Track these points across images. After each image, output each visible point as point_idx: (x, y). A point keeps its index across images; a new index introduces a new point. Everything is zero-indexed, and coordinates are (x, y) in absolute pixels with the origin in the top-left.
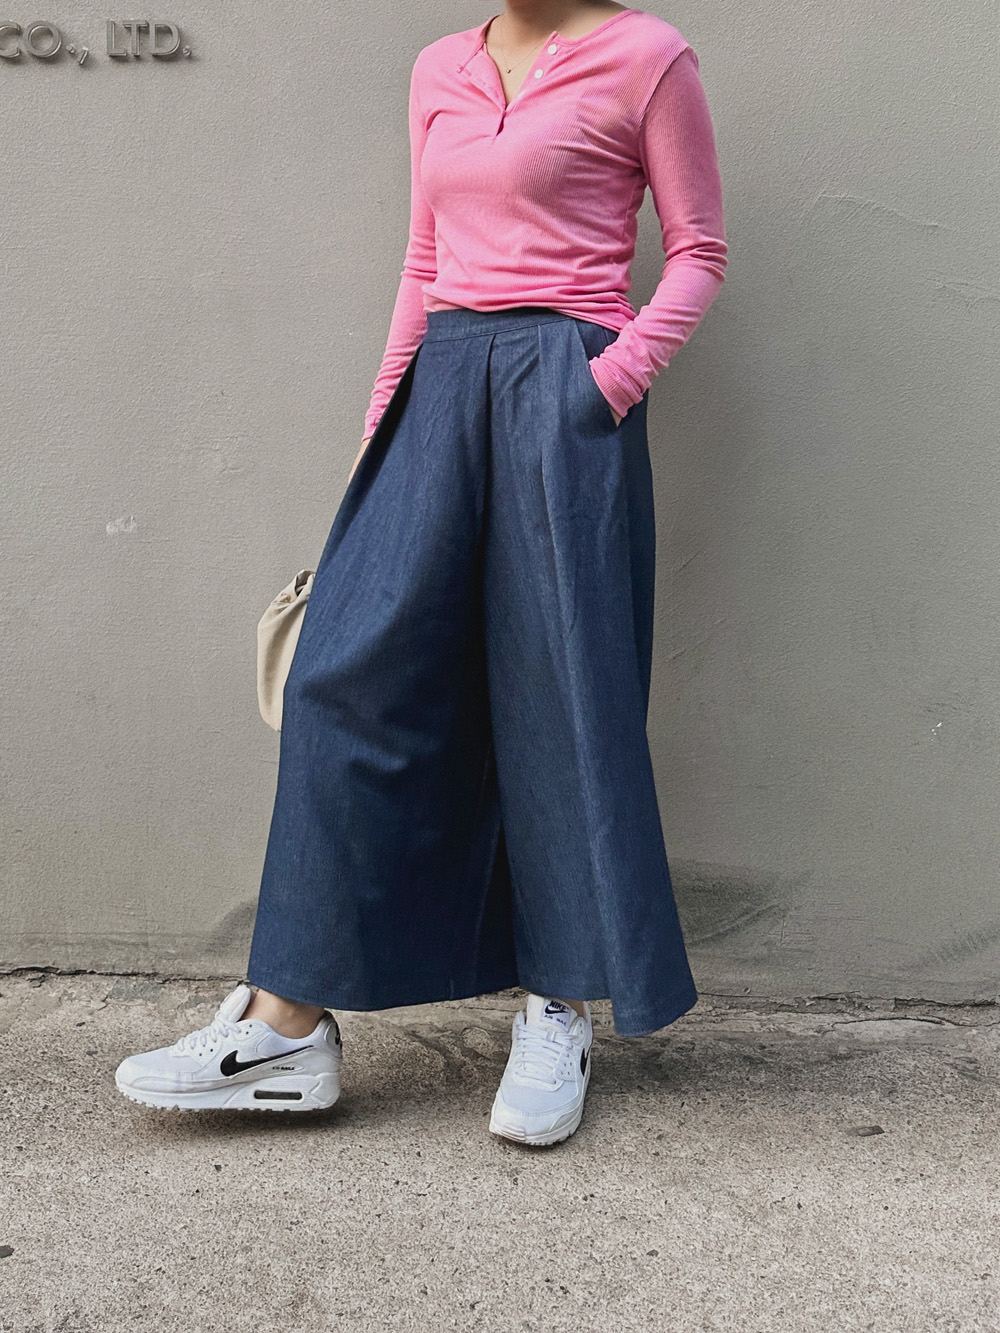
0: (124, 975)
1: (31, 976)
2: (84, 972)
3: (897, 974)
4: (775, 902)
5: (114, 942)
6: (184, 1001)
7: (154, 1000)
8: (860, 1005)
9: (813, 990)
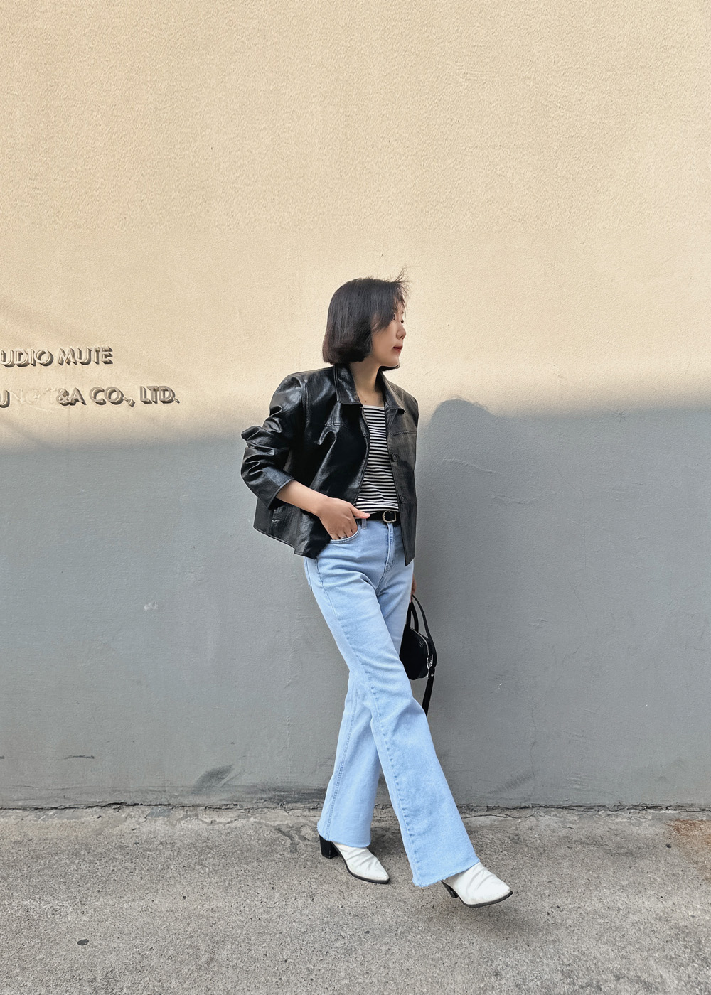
0: (155, 805)
1: (114, 807)
2: (138, 804)
3: (488, 795)
5: (151, 791)
6: (181, 817)
7: (168, 816)
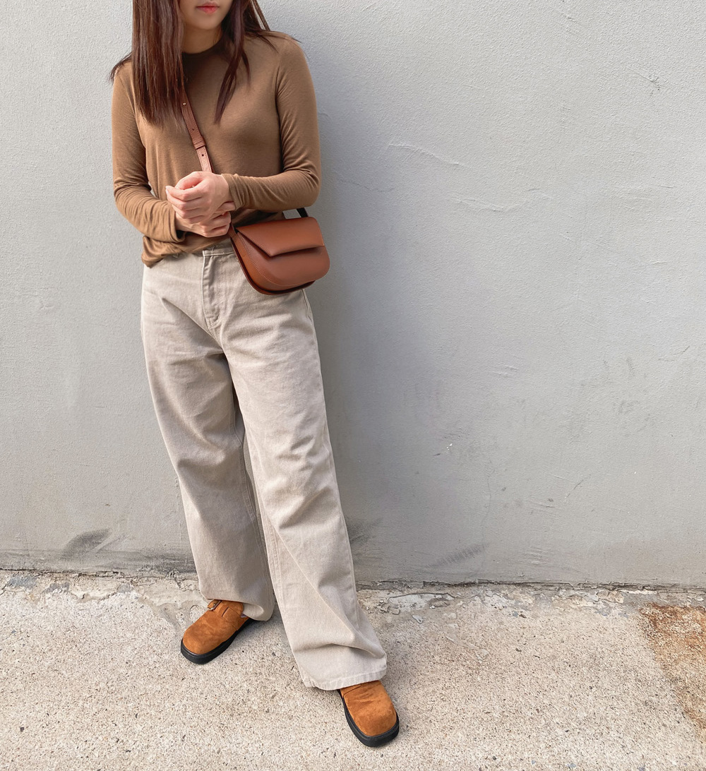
0: (18, 570)
3: (425, 569)
4: (362, 534)
5: (11, 554)
6: (46, 588)
7: (31, 587)
8: (405, 585)
9: (381, 578)
